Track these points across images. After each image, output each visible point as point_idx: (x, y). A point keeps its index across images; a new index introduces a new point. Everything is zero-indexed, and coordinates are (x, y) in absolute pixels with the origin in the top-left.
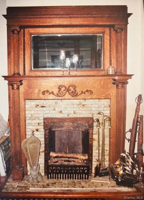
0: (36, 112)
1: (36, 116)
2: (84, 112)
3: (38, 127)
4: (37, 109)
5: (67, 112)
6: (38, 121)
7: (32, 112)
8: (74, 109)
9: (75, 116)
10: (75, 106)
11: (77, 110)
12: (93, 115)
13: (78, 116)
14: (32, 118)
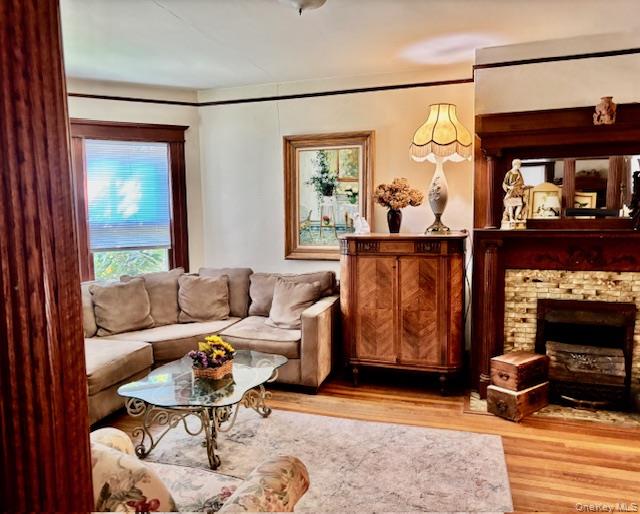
0: (523, 289)
1: (523, 295)
2: (618, 294)
3: (527, 316)
4: (525, 285)
5: (582, 291)
6: (527, 306)
7: (517, 290)
8: (597, 288)
9: (598, 298)
10: (600, 282)
11: (603, 290)
12: (634, 298)
13: (605, 300)
14: (517, 299)
